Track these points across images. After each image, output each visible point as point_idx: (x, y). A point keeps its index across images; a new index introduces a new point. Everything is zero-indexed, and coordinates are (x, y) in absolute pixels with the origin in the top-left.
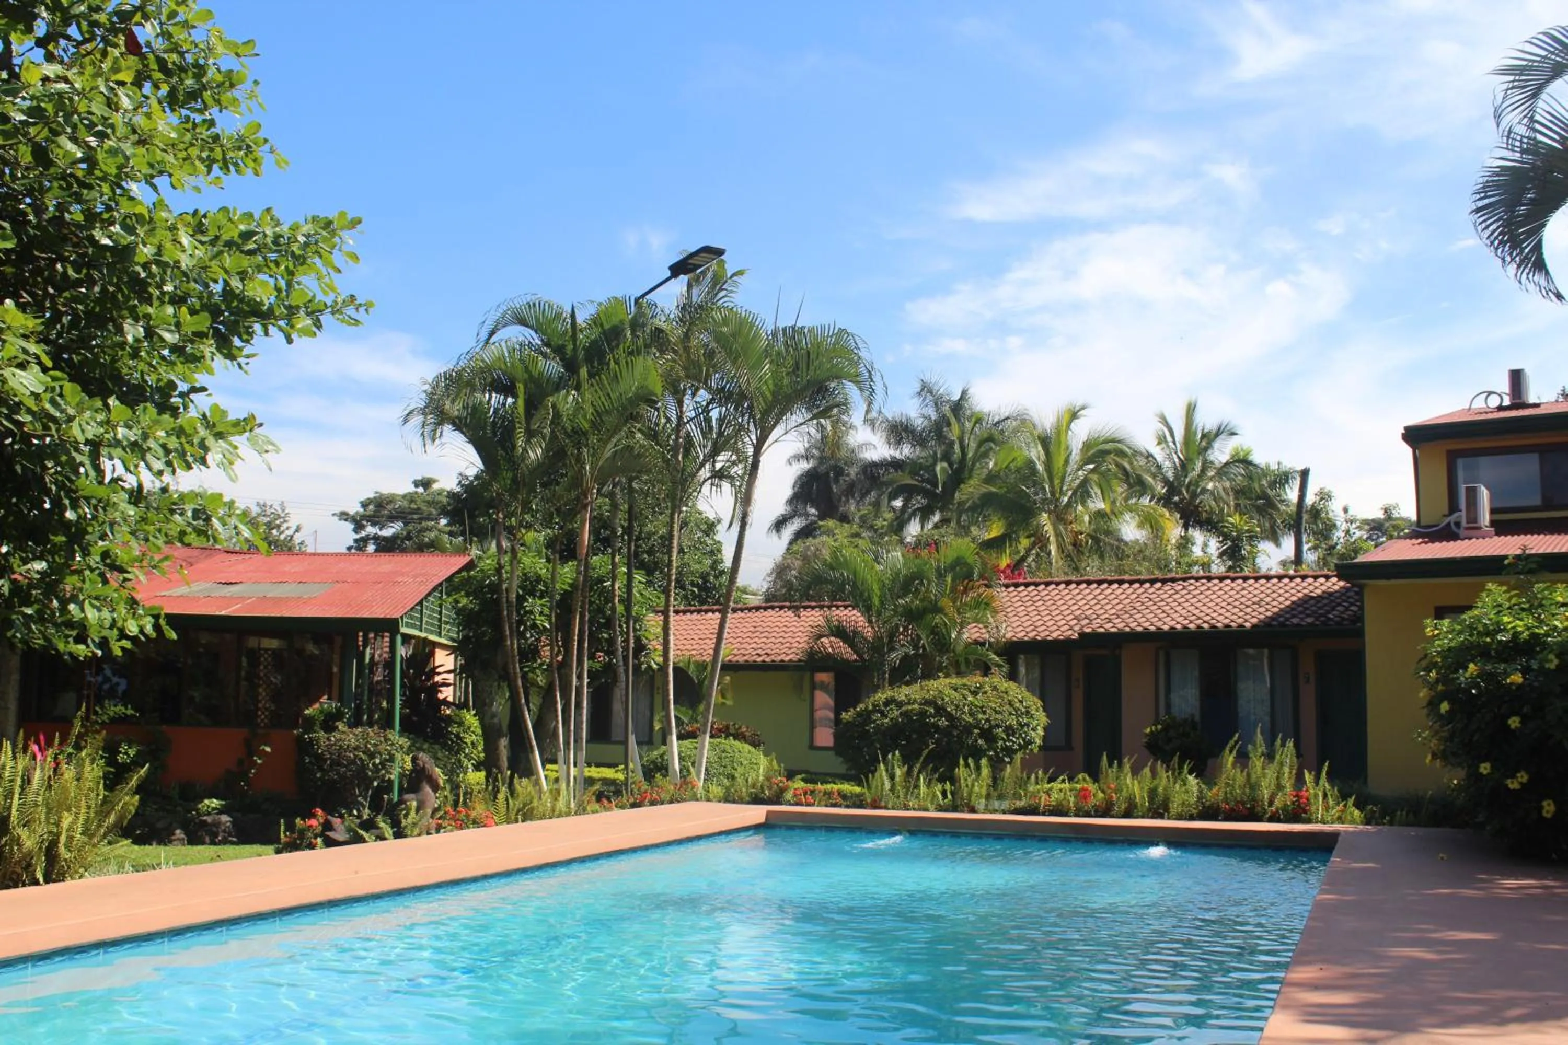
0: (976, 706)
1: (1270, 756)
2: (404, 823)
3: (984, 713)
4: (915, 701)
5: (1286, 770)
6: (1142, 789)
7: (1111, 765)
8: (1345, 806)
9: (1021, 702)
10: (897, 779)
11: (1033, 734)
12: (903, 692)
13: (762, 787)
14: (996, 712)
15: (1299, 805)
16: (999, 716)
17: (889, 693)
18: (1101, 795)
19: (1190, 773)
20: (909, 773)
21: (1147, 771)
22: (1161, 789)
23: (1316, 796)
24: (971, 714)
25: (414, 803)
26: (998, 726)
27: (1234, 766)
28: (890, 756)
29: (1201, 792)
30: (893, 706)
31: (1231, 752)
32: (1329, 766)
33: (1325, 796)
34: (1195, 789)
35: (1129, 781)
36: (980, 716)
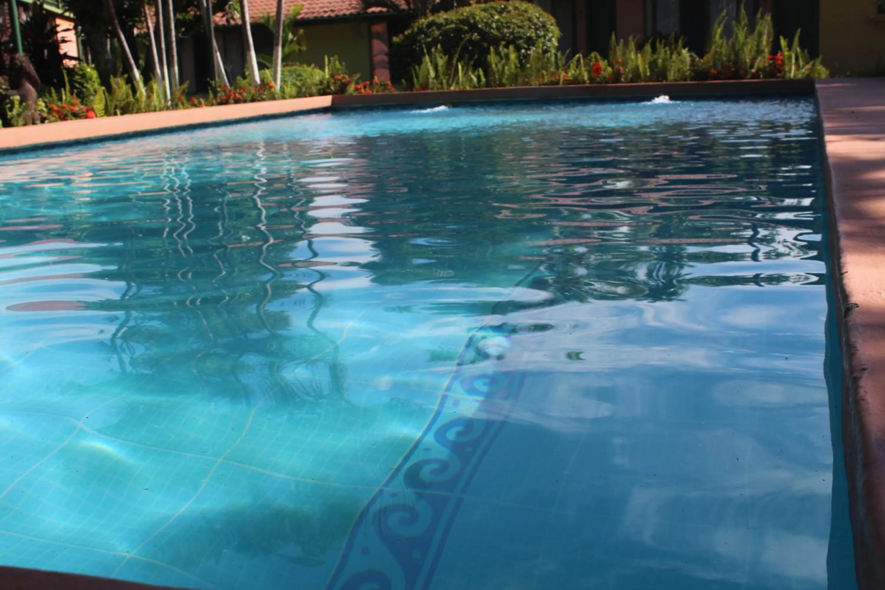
0: (502, 23)
1: (751, 28)
2: (9, 114)
3: (508, 28)
4: (452, 22)
5: (765, 38)
6: (644, 60)
7: (618, 43)
8: (813, 65)
9: (538, 18)
10: (440, 68)
11: (549, 44)
12: (442, 17)
13: (328, 83)
14: (519, 27)
15: (775, 67)
16: (521, 30)
17: (431, 18)
18: (610, 69)
19: (684, 47)
20: (449, 63)
21: (648, 48)
22: (660, 61)
23: (790, 58)
24: (498, 29)
25: (17, 98)
26: (520, 38)
27: (721, 37)
28: (433, 50)
29: (693, 60)
30: (434, 28)
31: (719, 25)
32: (801, 33)
33: (797, 59)
34: (688, 59)
35: (633, 56)
36: (506, 30)
